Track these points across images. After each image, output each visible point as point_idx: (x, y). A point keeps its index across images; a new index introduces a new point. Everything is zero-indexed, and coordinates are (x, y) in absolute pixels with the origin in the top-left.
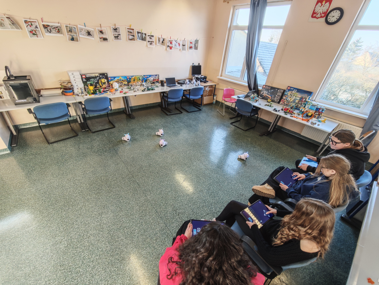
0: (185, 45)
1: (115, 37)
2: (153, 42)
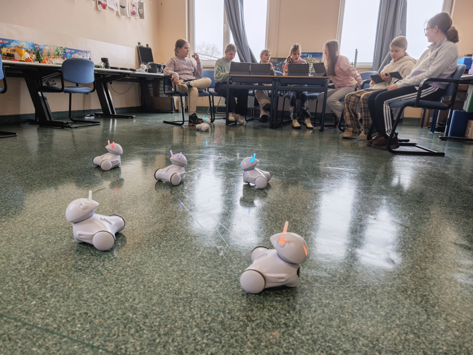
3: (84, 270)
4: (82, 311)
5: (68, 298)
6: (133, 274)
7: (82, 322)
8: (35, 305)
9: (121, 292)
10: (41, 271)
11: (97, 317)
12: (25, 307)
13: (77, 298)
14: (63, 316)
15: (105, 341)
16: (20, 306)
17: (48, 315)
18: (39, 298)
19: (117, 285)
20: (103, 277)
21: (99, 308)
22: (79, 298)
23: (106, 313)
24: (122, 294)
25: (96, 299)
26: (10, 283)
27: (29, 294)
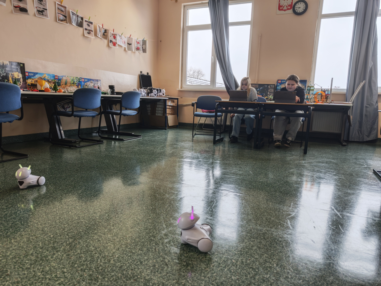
0: (131, 44)
1: (39, 11)
2: (92, 31)
3: (128, 219)
4: (129, 235)
5: (122, 230)
6: (152, 222)
7: (130, 239)
8: (107, 231)
9: (147, 229)
10: (106, 218)
11: (137, 238)
12: (102, 232)
13: (126, 230)
14: (121, 236)
15: (142, 247)
16: (100, 231)
17: (114, 236)
18: (108, 229)
19: (145, 226)
20: (137, 222)
21: (137, 235)
22: (127, 230)
23: (141, 237)
24: (148, 230)
25: (135, 231)
26: (93, 222)
27: (103, 227)
